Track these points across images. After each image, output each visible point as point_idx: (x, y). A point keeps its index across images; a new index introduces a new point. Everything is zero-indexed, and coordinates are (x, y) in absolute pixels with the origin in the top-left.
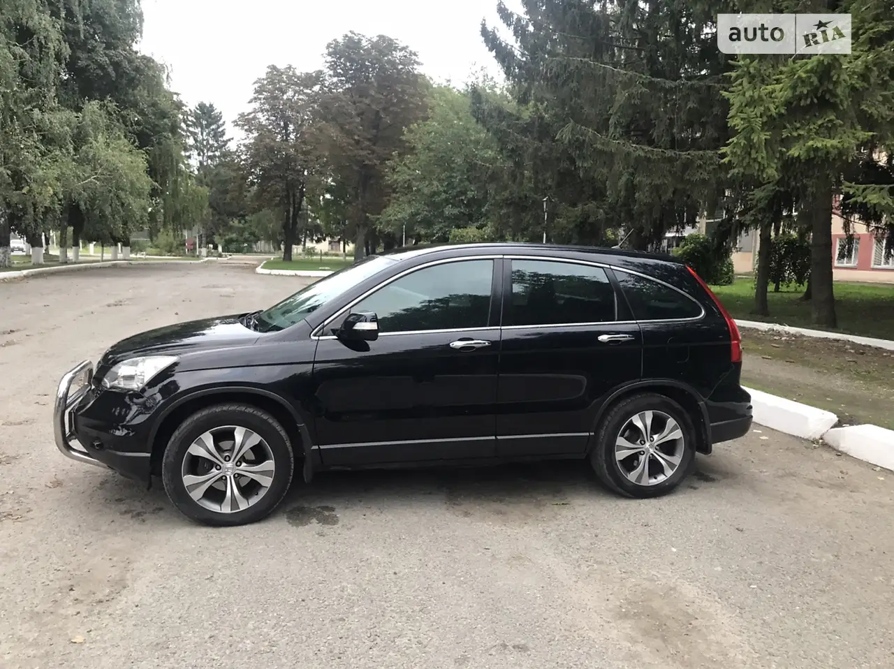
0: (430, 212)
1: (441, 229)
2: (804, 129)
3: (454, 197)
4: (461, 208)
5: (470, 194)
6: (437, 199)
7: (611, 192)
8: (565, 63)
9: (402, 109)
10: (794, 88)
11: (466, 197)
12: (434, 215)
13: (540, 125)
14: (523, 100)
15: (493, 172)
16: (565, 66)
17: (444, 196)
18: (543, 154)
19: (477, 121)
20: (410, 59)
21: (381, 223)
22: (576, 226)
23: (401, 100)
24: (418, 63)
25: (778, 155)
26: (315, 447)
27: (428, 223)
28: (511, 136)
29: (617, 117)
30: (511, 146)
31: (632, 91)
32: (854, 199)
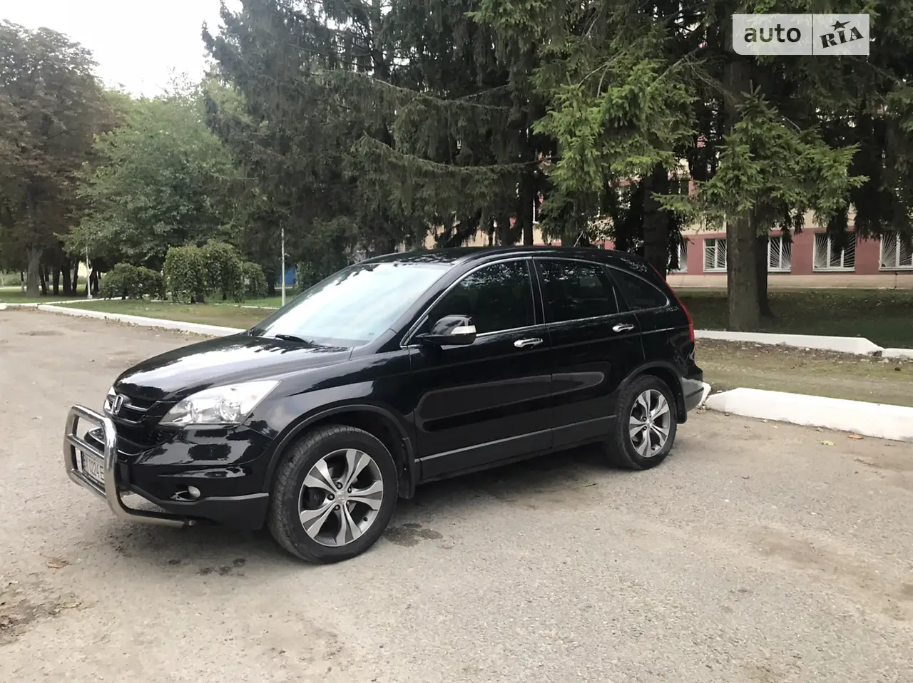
0: (137, 229)
1: (152, 248)
2: (618, 148)
3: (165, 213)
4: (173, 224)
5: (183, 209)
6: (143, 215)
7: (406, 204)
8: (343, 76)
9: (79, 114)
10: (608, 110)
11: (178, 213)
12: (141, 233)
13: (282, 137)
14: (254, 110)
15: (232, 186)
16: (345, 79)
17: (151, 212)
18: (288, 167)
19: (213, 130)
20: (82, 58)
21: (73, 244)
22: (333, 241)
23: (76, 104)
24: (96, 64)
25: (601, 169)
26: (417, 460)
27: (133, 242)
28: (254, 147)
29: (401, 132)
30: (254, 159)
31: (410, 107)
32: (664, 207)
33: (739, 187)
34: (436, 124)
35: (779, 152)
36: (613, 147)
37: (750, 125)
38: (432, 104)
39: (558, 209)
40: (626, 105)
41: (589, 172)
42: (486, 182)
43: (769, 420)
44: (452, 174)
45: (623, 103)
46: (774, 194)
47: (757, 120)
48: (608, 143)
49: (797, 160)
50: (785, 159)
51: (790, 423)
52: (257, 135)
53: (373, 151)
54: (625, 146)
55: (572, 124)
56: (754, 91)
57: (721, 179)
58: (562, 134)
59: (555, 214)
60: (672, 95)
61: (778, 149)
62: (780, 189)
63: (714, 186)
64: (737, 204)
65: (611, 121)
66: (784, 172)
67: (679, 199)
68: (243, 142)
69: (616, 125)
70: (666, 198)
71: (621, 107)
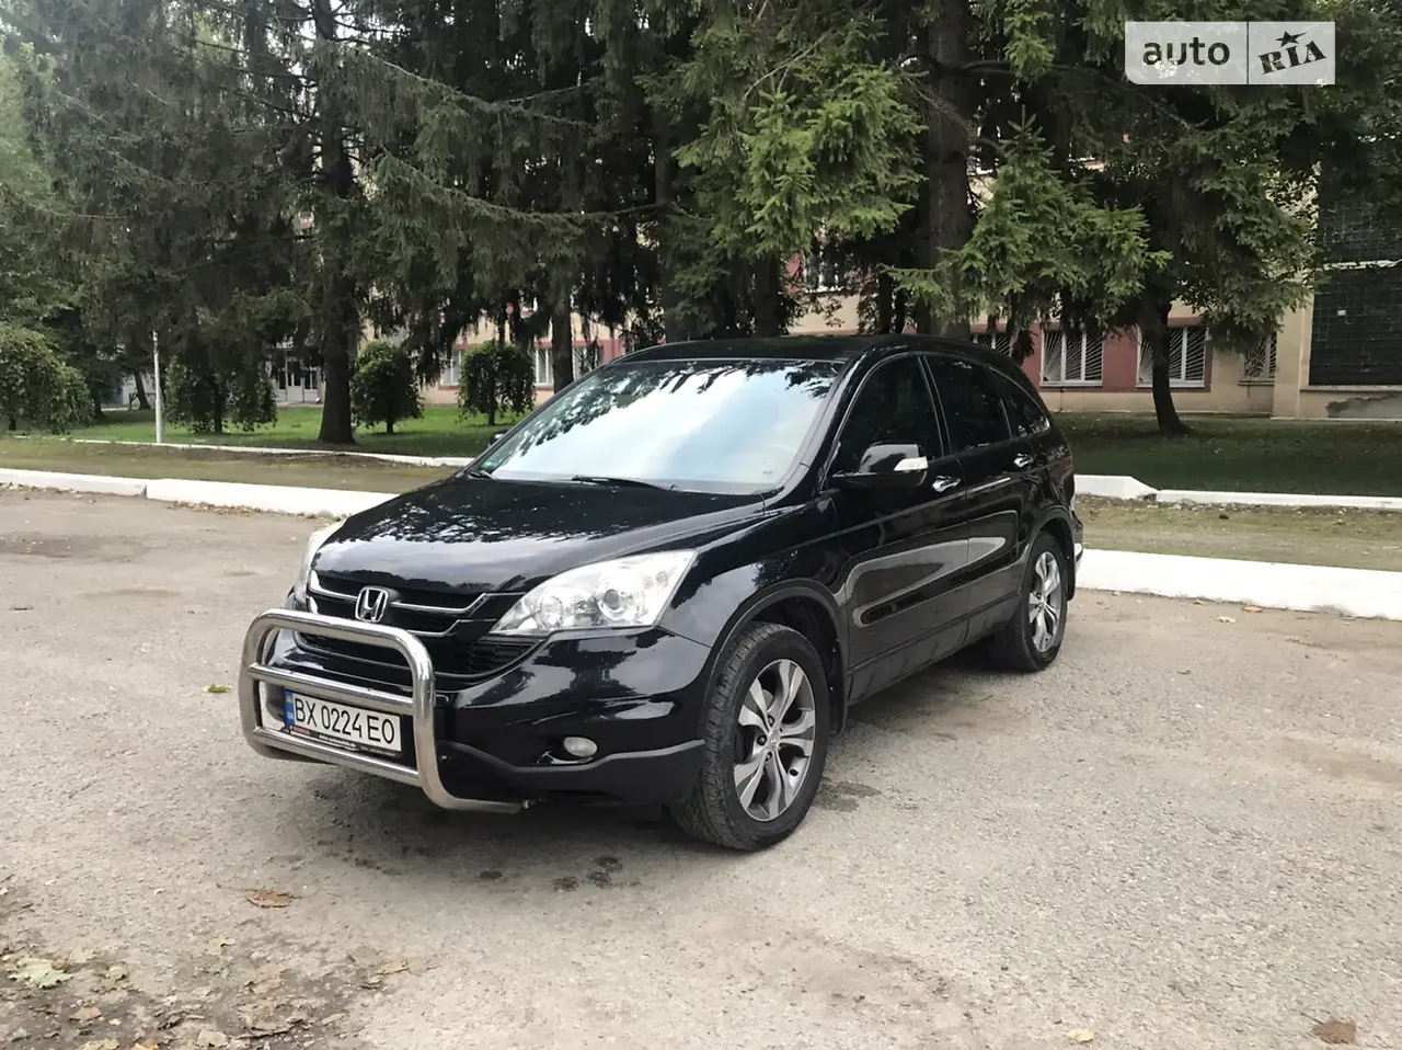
2: (835, 194)
28: (119, 163)
29: (433, 151)
30: (120, 182)
31: (444, 111)
32: (902, 286)
33: (1004, 259)
34: (480, 141)
35: (1048, 212)
36: (826, 193)
37: (1018, 172)
38: (475, 108)
39: (706, 284)
40: (850, 130)
41: (798, 229)
42: (567, 240)
43: (1122, 592)
44: (517, 224)
45: (846, 127)
46: (1045, 272)
47: (1027, 165)
48: (819, 186)
49: (1072, 224)
50: (1054, 222)
51: (1152, 595)
52: (120, 142)
53: (399, 179)
54: (844, 192)
55: (772, 154)
56: (1026, 122)
57: (979, 247)
58: (756, 169)
59: (700, 293)
60: (891, 119)
61: (1047, 208)
62: (1050, 265)
63: (972, 257)
64: (1000, 284)
65: (826, 152)
66: (1055, 241)
67: (922, 275)
68: (97, 153)
69: (832, 159)
70: (903, 273)
71: (842, 132)
